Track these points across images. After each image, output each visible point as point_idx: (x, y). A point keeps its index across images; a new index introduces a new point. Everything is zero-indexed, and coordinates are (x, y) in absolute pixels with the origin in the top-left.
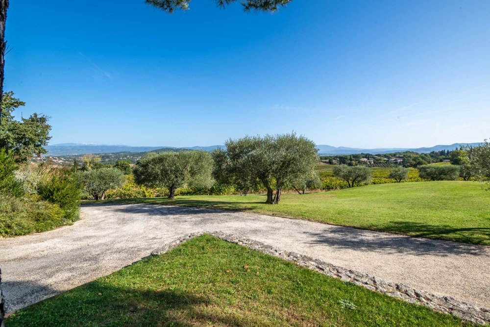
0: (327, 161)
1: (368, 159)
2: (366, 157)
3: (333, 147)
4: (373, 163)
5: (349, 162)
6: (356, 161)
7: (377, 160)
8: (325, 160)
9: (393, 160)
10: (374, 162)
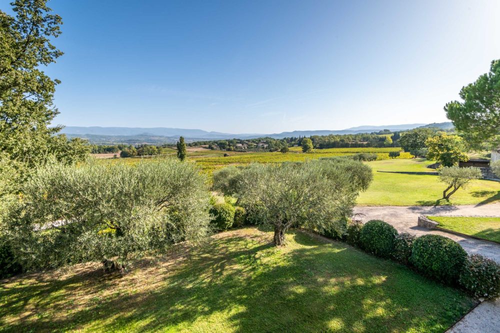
0: (207, 146)
1: (243, 145)
2: (241, 143)
3: (205, 132)
4: (246, 148)
5: (228, 147)
6: (234, 146)
7: (249, 145)
8: (205, 146)
9: (261, 145)
10: (248, 147)
